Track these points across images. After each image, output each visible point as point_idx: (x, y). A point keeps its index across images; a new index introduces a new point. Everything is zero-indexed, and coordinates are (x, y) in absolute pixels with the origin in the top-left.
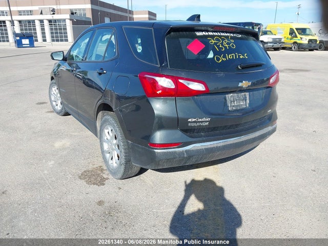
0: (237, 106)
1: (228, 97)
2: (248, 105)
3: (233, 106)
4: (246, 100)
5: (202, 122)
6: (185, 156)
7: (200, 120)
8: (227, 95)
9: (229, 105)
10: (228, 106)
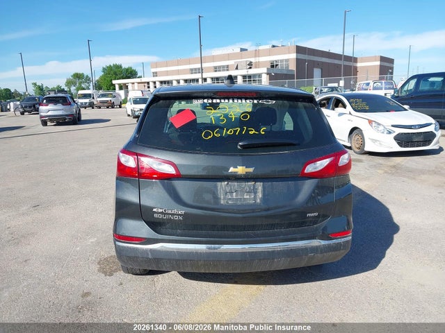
0: (237, 199)
1: (221, 185)
2: (258, 201)
3: (230, 199)
4: (255, 193)
5: (173, 215)
6: (150, 257)
7: (170, 212)
8: (219, 184)
9: (222, 197)
10: (220, 199)
